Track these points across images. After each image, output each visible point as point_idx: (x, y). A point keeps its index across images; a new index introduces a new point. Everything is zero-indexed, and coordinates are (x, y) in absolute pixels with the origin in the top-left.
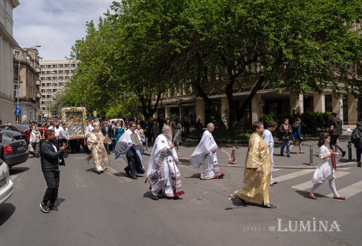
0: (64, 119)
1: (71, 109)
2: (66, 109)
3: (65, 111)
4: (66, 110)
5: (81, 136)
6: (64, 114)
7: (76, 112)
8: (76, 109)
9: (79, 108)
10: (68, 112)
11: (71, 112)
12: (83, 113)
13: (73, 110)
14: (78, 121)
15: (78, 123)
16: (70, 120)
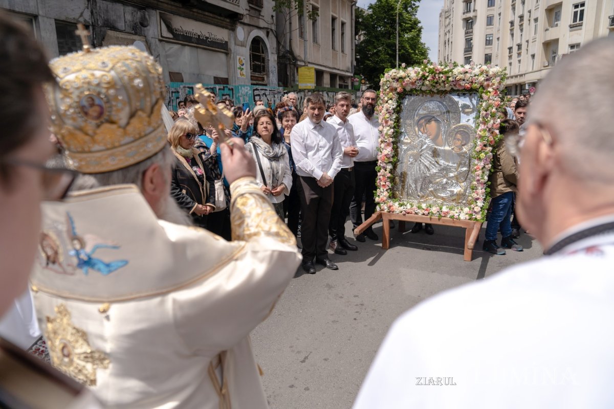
0: (386, 122)
1: (424, 78)
2: (401, 73)
3: (395, 85)
4: (399, 79)
5: (452, 217)
6: (390, 102)
7: (446, 89)
8: (446, 72)
9: (467, 72)
10: (408, 89)
11: (424, 88)
12: (484, 95)
13: (434, 78)
14: (455, 139)
15: (453, 149)
16: (422, 129)
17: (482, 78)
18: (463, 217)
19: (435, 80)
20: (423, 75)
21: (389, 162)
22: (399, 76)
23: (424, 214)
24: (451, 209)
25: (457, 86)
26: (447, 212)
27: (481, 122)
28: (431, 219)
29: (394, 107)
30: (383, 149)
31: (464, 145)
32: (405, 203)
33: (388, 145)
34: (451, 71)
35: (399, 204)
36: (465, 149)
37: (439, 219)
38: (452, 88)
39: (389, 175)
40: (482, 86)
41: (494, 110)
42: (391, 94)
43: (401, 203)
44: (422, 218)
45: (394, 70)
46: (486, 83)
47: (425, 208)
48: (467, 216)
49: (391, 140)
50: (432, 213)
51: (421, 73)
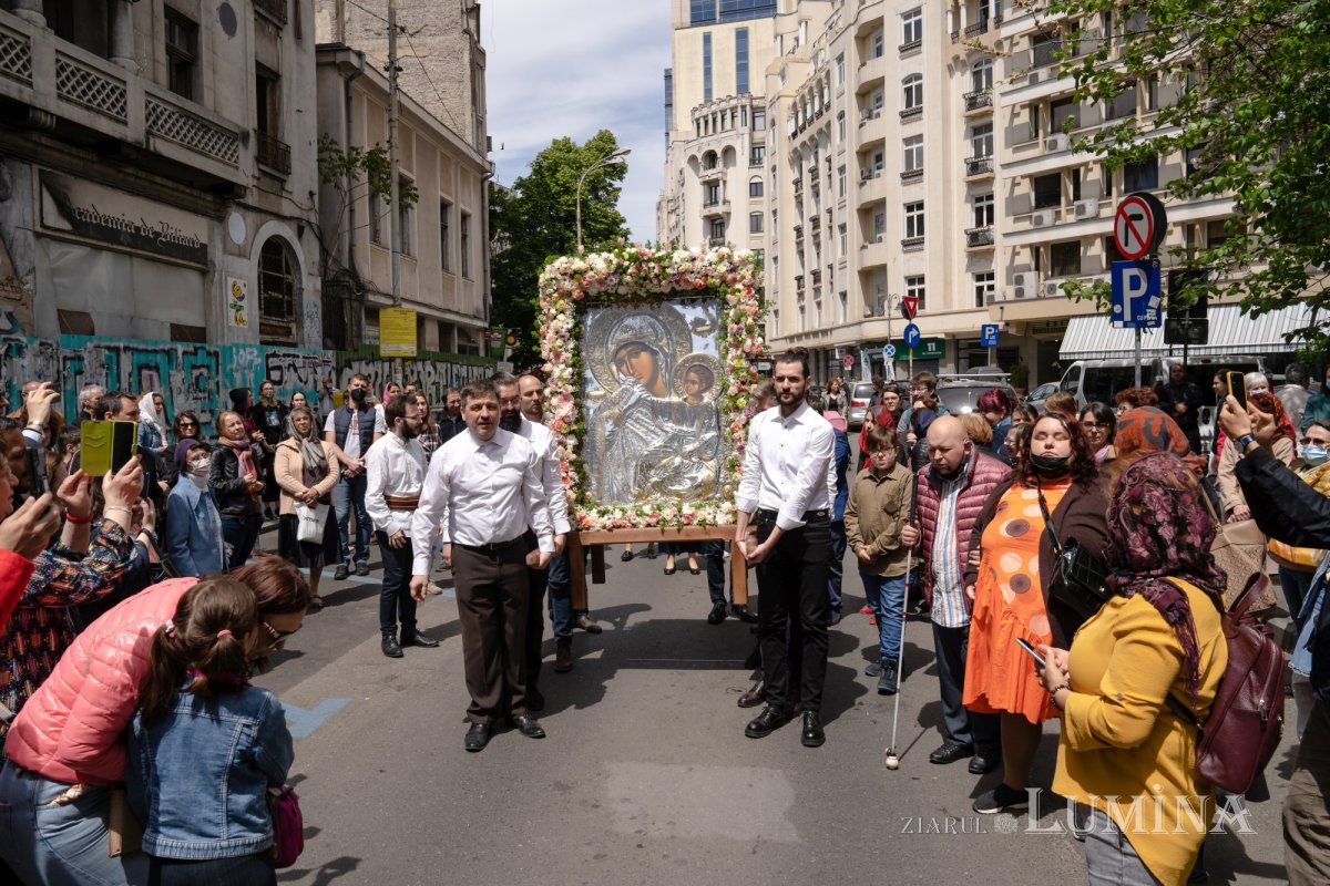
0: (557, 356)
1: (621, 270)
2: (578, 264)
3: (567, 285)
4: (574, 275)
5: (702, 523)
6: (561, 317)
7: (661, 289)
8: (660, 260)
9: (693, 260)
10: (593, 292)
11: (622, 290)
12: (728, 296)
13: (639, 269)
14: (686, 381)
15: (685, 400)
16: (624, 368)
17: (723, 268)
18: (722, 519)
19: (642, 274)
20: (619, 266)
21: (571, 432)
22: (574, 267)
23: (649, 525)
24: (699, 507)
25: (682, 283)
26: (692, 515)
27: (731, 345)
28: (663, 531)
29: (570, 326)
30: (555, 408)
31: (704, 391)
32: (610, 508)
33: (566, 398)
34: (669, 256)
35: (599, 512)
36: (707, 398)
37: (679, 530)
38: (673, 289)
39: (573, 457)
40: (723, 281)
41: (750, 321)
42: (562, 302)
43: (602, 508)
44: (646, 533)
45: (563, 259)
46: (730, 276)
47: (650, 512)
48: (730, 516)
49: (571, 389)
50: (664, 520)
51: (615, 261)
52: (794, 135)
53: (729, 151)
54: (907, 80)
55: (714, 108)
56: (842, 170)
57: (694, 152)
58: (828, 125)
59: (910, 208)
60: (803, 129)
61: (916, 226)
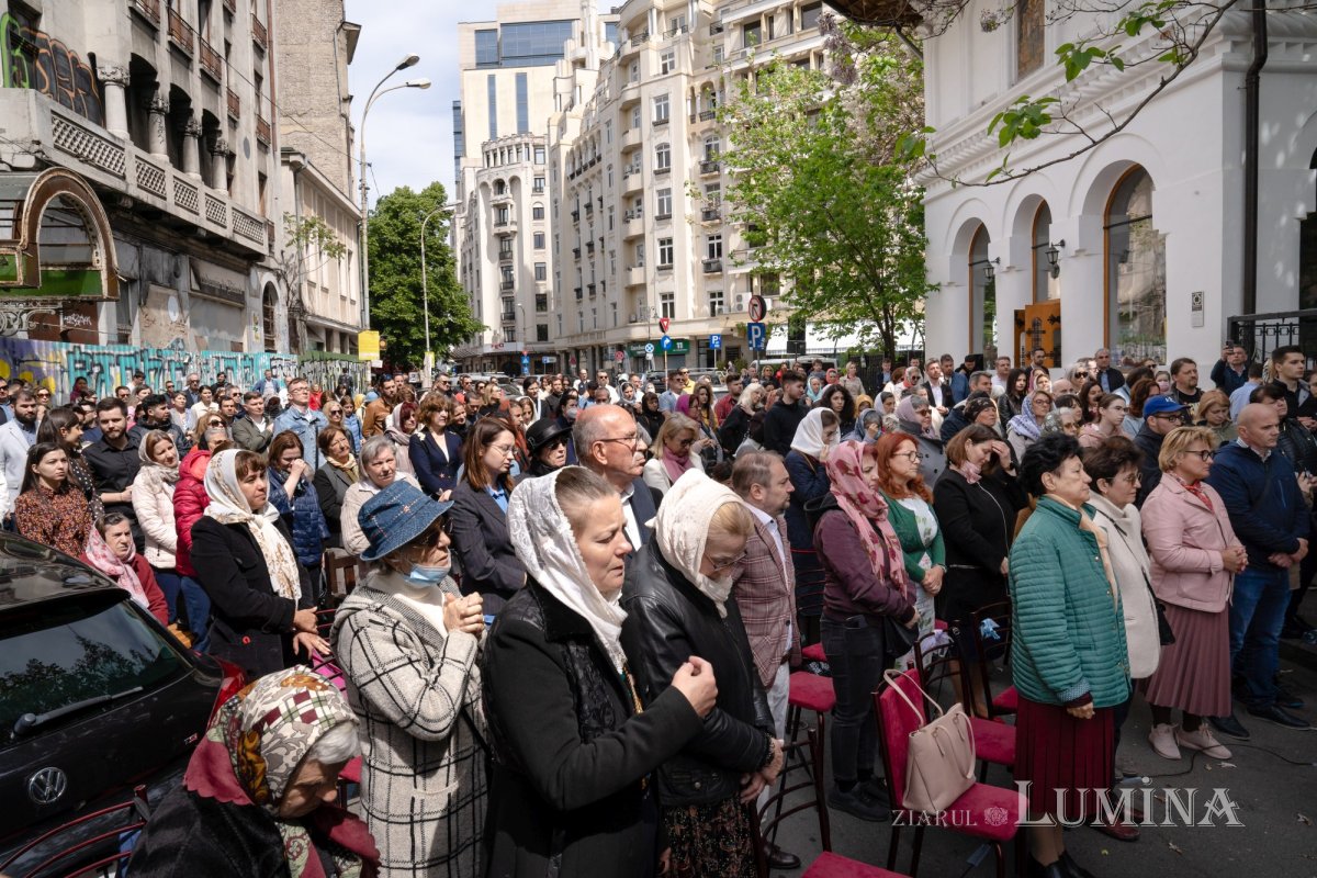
52: (572, 176)
53: (514, 180)
54: (659, 147)
55: (501, 143)
56: (611, 209)
57: (485, 179)
58: (600, 172)
59: (662, 243)
60: (579, 173)
61: (668, 255)
